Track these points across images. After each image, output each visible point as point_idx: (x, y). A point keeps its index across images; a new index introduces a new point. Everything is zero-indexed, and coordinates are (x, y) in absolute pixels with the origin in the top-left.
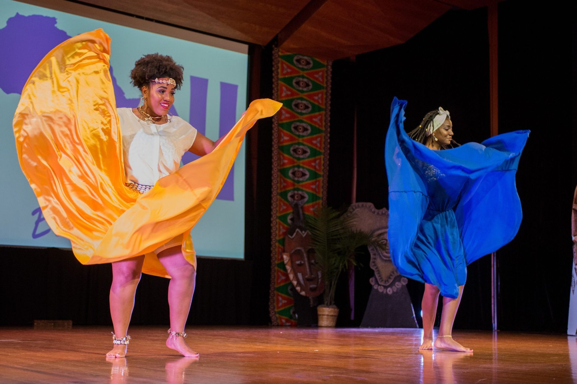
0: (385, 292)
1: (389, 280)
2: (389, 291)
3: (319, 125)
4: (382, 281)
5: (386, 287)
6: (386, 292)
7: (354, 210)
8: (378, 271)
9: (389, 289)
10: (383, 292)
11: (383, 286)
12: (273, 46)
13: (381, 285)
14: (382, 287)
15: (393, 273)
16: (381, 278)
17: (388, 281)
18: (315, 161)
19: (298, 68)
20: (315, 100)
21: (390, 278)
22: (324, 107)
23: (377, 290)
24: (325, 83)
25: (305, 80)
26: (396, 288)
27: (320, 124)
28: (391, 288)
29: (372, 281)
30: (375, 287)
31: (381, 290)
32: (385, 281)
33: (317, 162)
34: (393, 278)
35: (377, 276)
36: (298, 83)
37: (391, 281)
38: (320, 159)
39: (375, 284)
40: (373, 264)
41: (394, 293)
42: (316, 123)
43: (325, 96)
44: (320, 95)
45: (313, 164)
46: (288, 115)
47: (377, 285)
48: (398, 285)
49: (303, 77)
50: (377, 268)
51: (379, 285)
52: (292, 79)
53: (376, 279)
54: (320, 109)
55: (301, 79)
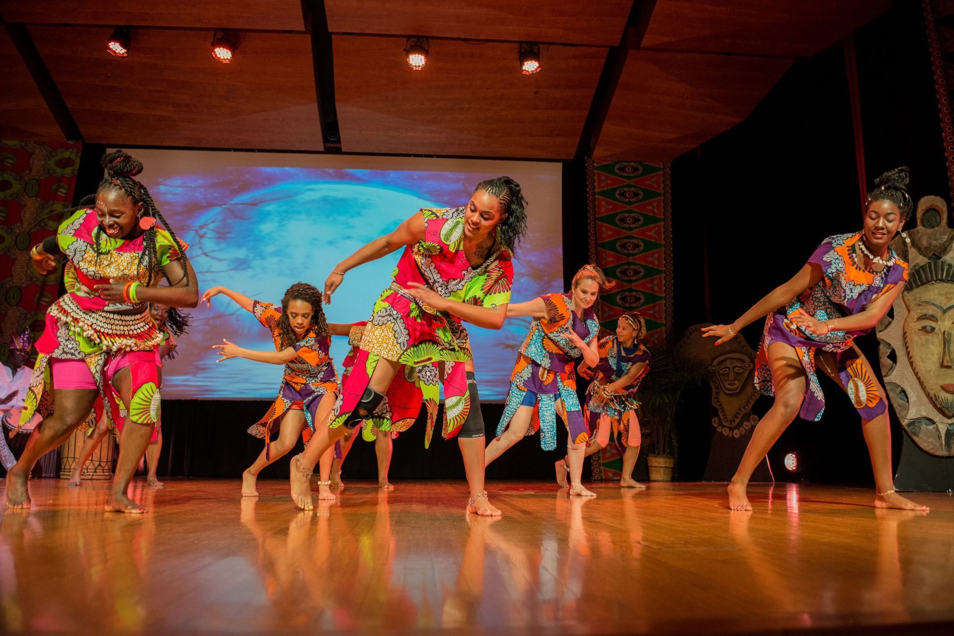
0: (731, 435)
1: (735, 419)
2: (736, 434)
3: (655, 239)
4: (727, 420)
5: (731, 429)
6: (733, 435)
7: (691, 334)
8: (722, 408)
9: (736, 431)
10: (728, 435)
11: (728, 427)
12: (586, 158)
13: (726, 427)
14: (728, 430)
15: (740, 410)
16: (726, 418)
17: (734, 421)
18: (652, 281)
19: (622, 177)
20: (648, 211)
21: (736, 417)
22: (662, 217)
23: (721, 433)
24: (661, 189)
25: (633, 189)
26: (744, 430)
27: (657, 237)
28: (739, 429)
29: (715, 422)
30: (719, 430)
31: (726, 431)
32: (731, 422)
33: (655, 282)
34: (740, 416)
35: (721, 415)
36: (623, 194)
37: (737, 421)
38: (660, 279)
39: (719, 426)
40: (716, 400)
41: (741, 436)
42: (651, 237)
43: (662, 204)
44: (655, 204)
45: (649, 285)
46: (610, 233)
47: (720, 427)
48: (746, 426)
49: (629, 186)
50: (720, 405)
51: (723, 426)
52: (614, 190)
53: (720, 419)
54: (656, 220)
55: (627, 189)
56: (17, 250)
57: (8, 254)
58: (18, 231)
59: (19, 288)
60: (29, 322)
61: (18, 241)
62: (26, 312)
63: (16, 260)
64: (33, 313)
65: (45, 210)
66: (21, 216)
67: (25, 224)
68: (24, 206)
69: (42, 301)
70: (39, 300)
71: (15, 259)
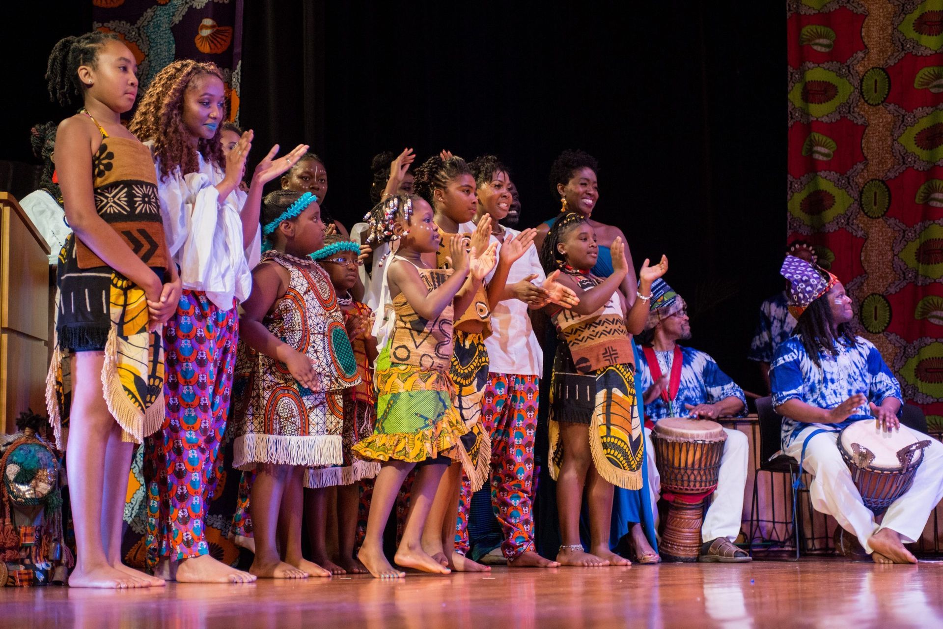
56: (866, 107)
57: (849, 117)
58: (861, 68)
59: (883, 182)
60: (914, 246)
61: (864, 88)
62: (904, 227)
63: (867, 126)
64: (917, 227)
65: (908, 17)
66: (862, 38)
67: (874, 52)
68: (863, 17)
69: (935, 199)
70: (927, 198)
71: (864, 127)
